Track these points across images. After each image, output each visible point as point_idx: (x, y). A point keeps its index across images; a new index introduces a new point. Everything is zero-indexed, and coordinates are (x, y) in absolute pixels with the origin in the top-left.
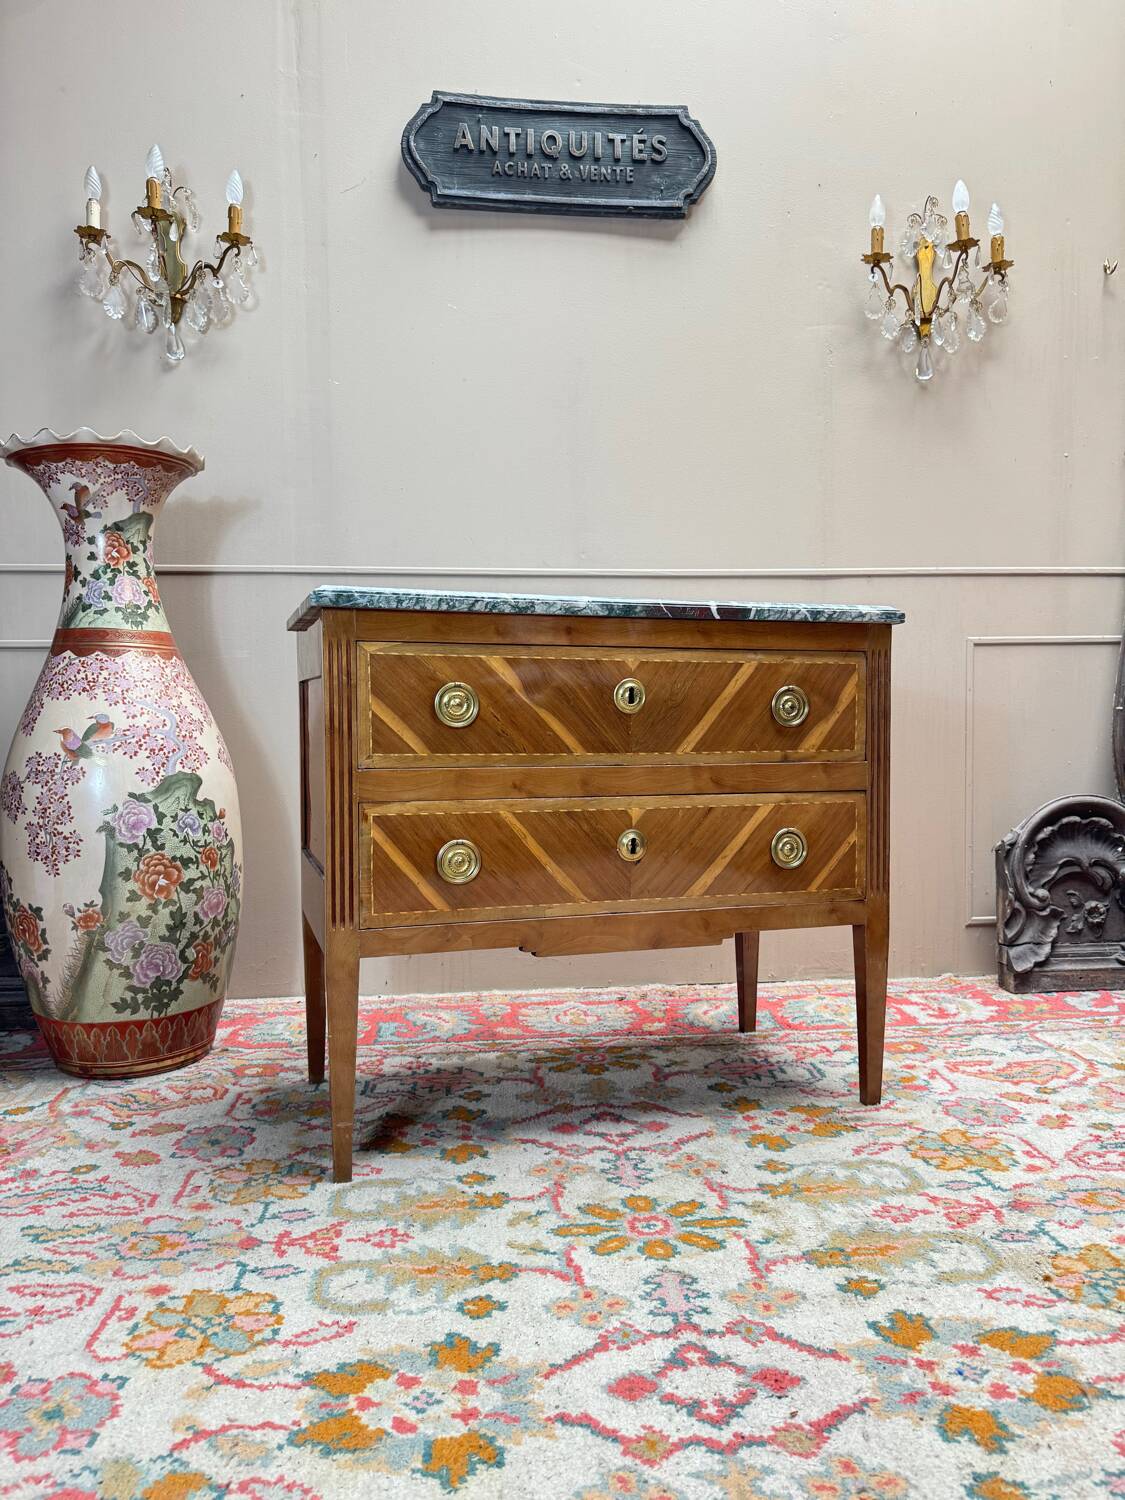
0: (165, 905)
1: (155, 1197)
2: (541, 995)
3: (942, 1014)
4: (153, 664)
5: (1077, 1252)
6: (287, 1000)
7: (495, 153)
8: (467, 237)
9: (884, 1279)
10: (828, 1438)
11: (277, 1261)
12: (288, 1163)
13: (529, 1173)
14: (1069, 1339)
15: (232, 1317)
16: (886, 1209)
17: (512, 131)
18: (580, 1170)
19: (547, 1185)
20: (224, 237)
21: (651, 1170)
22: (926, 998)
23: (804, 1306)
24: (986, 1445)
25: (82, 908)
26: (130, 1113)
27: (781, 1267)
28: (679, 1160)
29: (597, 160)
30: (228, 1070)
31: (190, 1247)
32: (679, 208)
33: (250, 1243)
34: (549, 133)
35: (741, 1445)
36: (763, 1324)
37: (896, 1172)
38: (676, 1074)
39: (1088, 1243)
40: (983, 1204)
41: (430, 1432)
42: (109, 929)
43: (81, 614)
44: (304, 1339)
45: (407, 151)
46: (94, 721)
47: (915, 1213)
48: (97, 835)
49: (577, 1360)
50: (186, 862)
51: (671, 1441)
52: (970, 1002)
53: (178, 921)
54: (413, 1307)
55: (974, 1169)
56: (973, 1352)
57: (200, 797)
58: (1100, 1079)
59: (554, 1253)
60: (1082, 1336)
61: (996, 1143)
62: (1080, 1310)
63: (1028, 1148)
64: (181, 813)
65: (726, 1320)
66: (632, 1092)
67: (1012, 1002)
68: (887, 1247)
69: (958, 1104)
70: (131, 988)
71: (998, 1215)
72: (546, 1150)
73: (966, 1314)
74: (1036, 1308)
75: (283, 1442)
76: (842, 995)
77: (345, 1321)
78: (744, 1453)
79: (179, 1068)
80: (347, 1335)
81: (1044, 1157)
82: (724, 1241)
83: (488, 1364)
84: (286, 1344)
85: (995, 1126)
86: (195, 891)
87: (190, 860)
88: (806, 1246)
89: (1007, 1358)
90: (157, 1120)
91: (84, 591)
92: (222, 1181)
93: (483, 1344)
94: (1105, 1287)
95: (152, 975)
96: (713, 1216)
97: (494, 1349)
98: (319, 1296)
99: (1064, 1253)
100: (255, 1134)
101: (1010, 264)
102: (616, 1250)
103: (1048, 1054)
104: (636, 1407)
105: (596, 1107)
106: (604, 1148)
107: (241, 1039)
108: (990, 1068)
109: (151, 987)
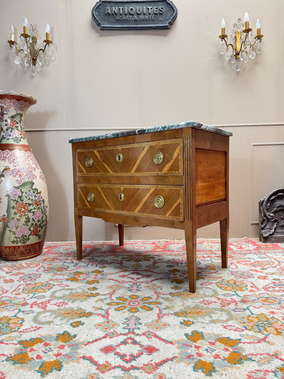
0: (24, 216)
1: (7, 291)
2: (132, 242)
3: (241, 248)
4: (22, 153)
5: (256, 316)
6: (66, 242)
7: (116, 14)
8: (110, 38)
9: (195, 321)
10: (159, 368)
11: (30, 309)
12: (46, 283)
13: (107, 288)
14: (244, 341)
15: (10, 324)
16: (203, 301)
17: (121, 8)
18: (122, 287)
19: (111, 291)
20: (45, 41)
21: (141, 288)
22: (238, 244)
23: (168, 328)
24: (206, 373)
25: (2, 216)
26: (13, 269)
27: (166, 316)
28: (150, 285)
29: (144, 14)
30: (43, 259)
31: (9, 304)
32: (167, 26)
33: (26, 304)
34: (131, 8)
35: (131, 369)
36: (154, 333)
37: (211, 290)
38: (159, 262)
39: (261, 313)
40: (233, 300)
41: (45, 359)
42: (9, 222)
43: (3, 140)
44: (25, 331)
45: (93, 15)
46: (5, 168)
47: (211, 302)
48: (5, 197)
49: (96, 340)
50: (30, 205)
51: (112, 366)
52: (250, 245)
53: (28, 220)
54: (59, 324)
55: (234, 290)
56: (213, 344)
57: (33, 188)
58: (281, 266)
59: (104, 310)
60: (248, 341)
61: (243, 283)
62: (251, 333)
63: (252, 285)
64: (28, 192)
65: (143, 331)
66: (145, 267)
67: (262, 245)
68: (200, 312)
69: (236, 272)
70: (16, 237)
71: (236, 304)
72: (115, 282)
73: (216, 333)
74: (238, 331)
75: (4, 360)
76: (214, 243)
77: (38, 326)
78: (131, 371)
79: (31, 258)
80: (37, 330)
81: (256, 288)
82: (153, 308)
83: (71, 341)
84: (20, 332)
85: (245, 279)
86: (32, 212)
87: (31, 204)
88: (176, 311)
89: (223, 346)
90: (18, 271)
91: (4, 134)
92: (26, 288)
93: (72, 335)
94: (261, 326)
95: (21, 234)
96: (153, 301)
97: (75, 336)
98: (35, 320)
99: (252, 316)
100: (41, 276)
101: (263, 36)
102: (122, 310)
103: (268, 259)
104: (106, 355)
105: (134, 271)
106: (131, 282)
107: (50, 252)
108: (249, 263)
109: (21, 237)
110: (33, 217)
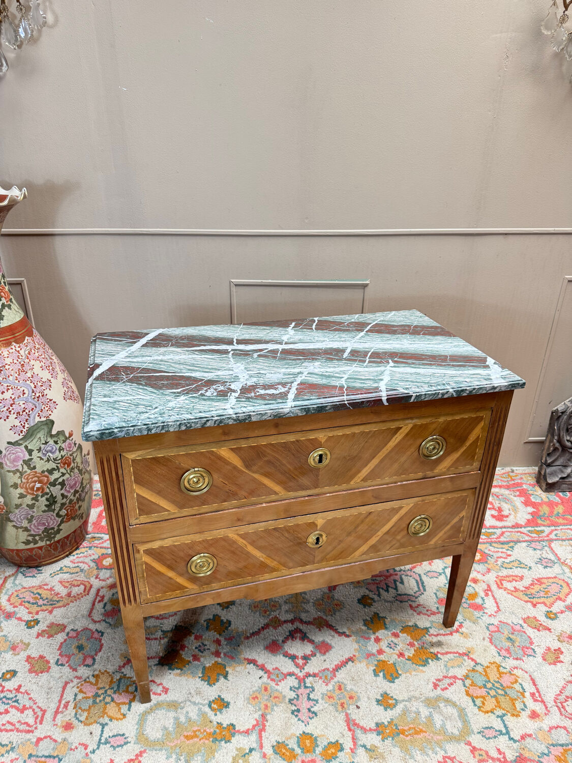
0: (42, 496)
1: (44, 712)
3: (500, 514)
12: (118, 676)
13: (249, 701)
16: (445, 760)
18: (278, 699)
19: (257, 716)
21: (317, 701)
26: (38, 610)
28: (334, 689)
30: (94, 561)
37: (455, 713)
42: (11, 512)
50: (51, 472)
52: (518, 502)
53: (52, 501)
55: (500, 713)
57: (54, 432)
61: (516, 682)
63: (534, 689)
64: (43, 446)
67: (542, 503)
69: (498, 630)
70: (30, 535)
72: (261, 673)
81: (542, 702)
85: (517, 659)
86: (60, 484)
87: (54, 469)
90: (51, 618)
92: (81, 696)
95: (42, 528)
96: (347, 761)
100: (103, 640)
103: (557, 569)
105: (292, 622)
106: (293, 674)
108: (521, 585)
109: (43, 532)
110: (63, 491)
